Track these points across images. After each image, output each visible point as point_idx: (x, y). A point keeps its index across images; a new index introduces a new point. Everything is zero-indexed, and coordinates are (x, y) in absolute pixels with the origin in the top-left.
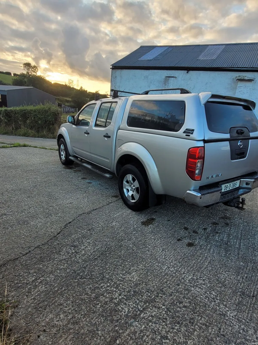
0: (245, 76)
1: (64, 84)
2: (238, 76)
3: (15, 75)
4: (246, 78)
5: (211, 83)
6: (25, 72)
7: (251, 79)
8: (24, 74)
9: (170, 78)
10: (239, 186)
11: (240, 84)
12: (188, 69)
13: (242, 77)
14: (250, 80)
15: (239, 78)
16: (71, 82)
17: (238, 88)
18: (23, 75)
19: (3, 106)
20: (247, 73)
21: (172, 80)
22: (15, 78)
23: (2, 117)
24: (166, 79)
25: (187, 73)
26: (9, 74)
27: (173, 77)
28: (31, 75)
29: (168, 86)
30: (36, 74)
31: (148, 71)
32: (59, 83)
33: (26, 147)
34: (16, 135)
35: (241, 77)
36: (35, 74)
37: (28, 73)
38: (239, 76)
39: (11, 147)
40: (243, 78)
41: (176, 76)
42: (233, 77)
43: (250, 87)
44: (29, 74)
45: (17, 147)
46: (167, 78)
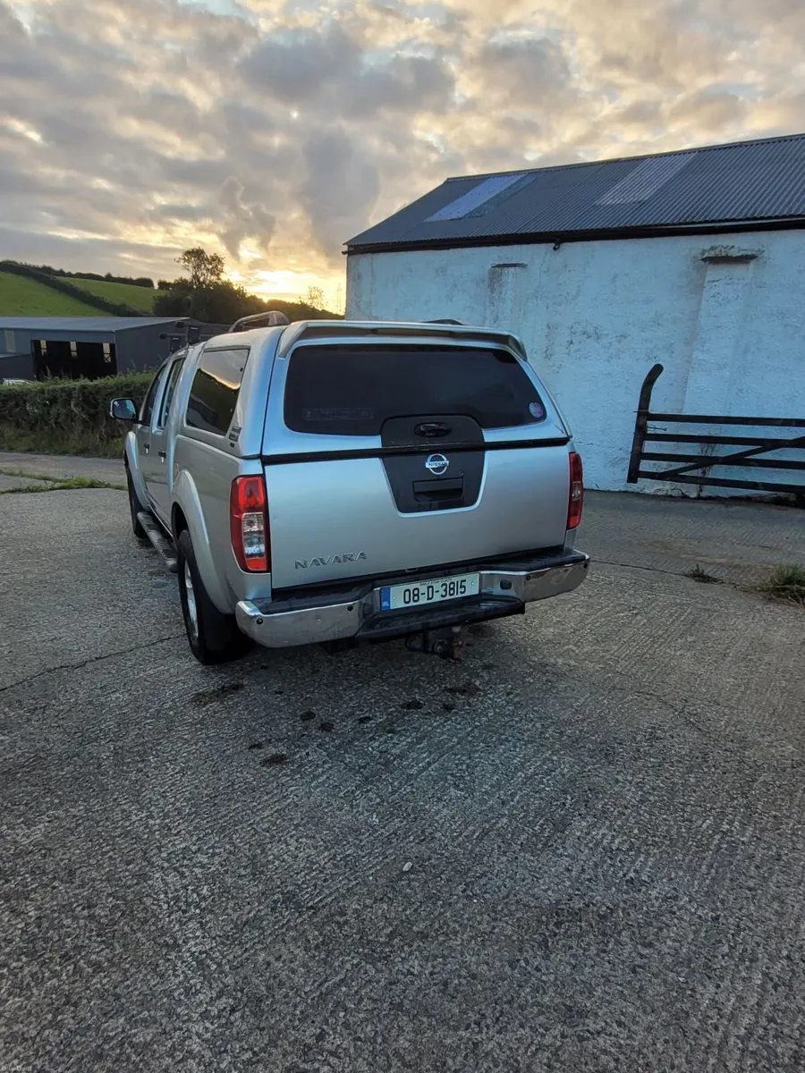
0: (731, 245)
1: (296, 301)
2: (707, 247)
3: (163, 285)
4: (734, 253)
5: (627, 275)
6: (188, 276)
7: (750, 253)
8: (186, 281)
9: (506, 270)
10: (480, 591)
11: (714, 272)
12: (558, 238)
13: (721, 251)
14: (744, 259)
15: (712, 254)
16: (317, 293)
17: (706, 285)
18: (182, 285)
19: (82, 376)
20: (734, 235)
21: (511, 275)
22: (163, 293)
23: (75, 406)
24: (494, 273)
25: (555, 249)
26: (146, 283)
27: (515, 265)
28: (204, 282)
29: (501, 293)
30: (219, 279)
31: (446, 251)
32: (283, 299)
33: (94, 487)
34: (105, 455)
35: (718, 250)
36: (214, 278)
37: (195, 277)
38: (713, 248)
39: (54, 489)
40: (723, 254)
41: (525, 262)
42: (693, 253)
43: (744, 279)
44: (199, 280)
45: (72, 488)
46: (497, 269)
